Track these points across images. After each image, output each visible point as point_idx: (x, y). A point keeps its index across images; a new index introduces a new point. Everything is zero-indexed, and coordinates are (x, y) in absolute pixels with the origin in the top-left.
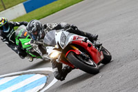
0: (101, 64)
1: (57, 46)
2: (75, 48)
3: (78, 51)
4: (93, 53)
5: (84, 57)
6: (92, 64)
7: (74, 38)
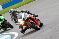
5: (34, 23)
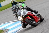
0: (39, 22)
4: (35, 18)
6: (35, 23)
7: (28, 13)
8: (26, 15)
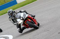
1: (22, 19)
2: (29, 19)
3: (30, 20)
7: (28, 15)
8: (27, 18)
